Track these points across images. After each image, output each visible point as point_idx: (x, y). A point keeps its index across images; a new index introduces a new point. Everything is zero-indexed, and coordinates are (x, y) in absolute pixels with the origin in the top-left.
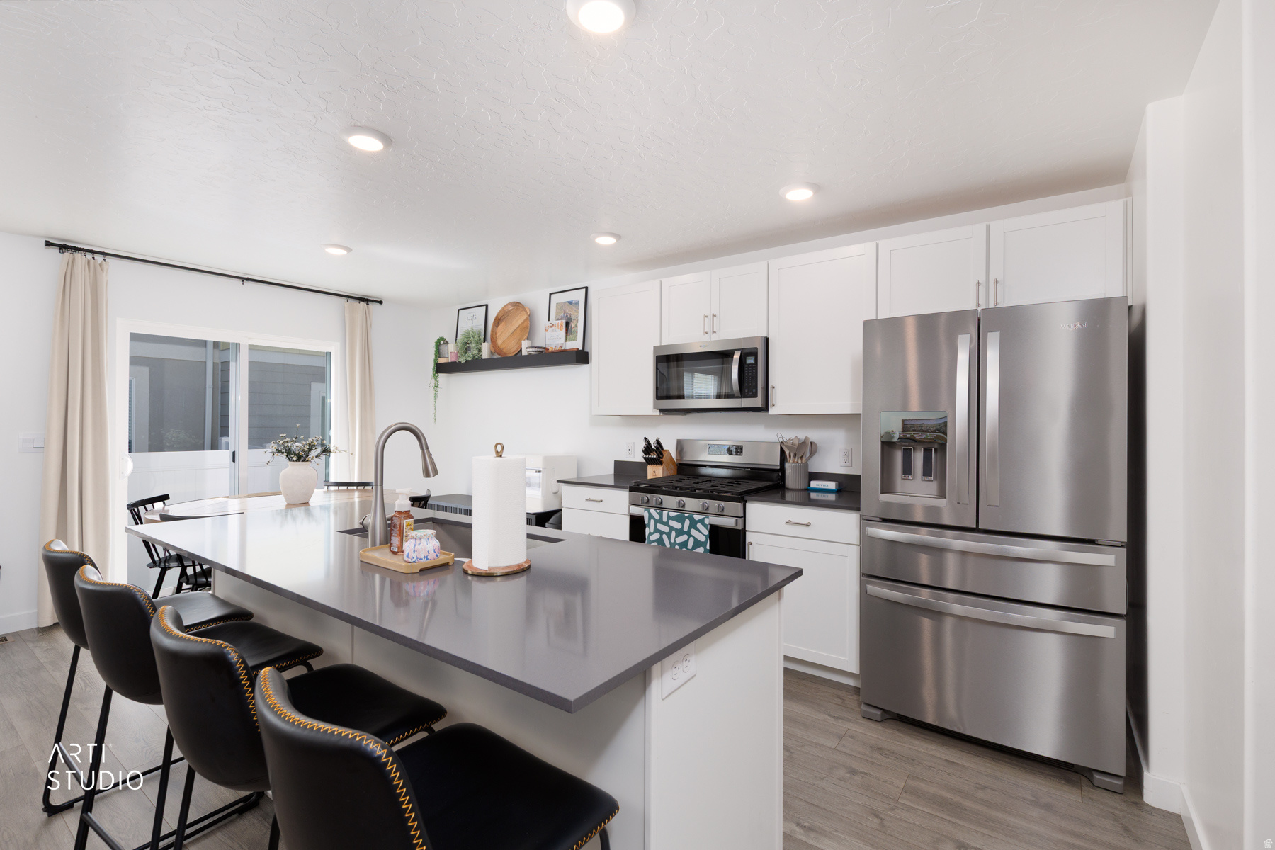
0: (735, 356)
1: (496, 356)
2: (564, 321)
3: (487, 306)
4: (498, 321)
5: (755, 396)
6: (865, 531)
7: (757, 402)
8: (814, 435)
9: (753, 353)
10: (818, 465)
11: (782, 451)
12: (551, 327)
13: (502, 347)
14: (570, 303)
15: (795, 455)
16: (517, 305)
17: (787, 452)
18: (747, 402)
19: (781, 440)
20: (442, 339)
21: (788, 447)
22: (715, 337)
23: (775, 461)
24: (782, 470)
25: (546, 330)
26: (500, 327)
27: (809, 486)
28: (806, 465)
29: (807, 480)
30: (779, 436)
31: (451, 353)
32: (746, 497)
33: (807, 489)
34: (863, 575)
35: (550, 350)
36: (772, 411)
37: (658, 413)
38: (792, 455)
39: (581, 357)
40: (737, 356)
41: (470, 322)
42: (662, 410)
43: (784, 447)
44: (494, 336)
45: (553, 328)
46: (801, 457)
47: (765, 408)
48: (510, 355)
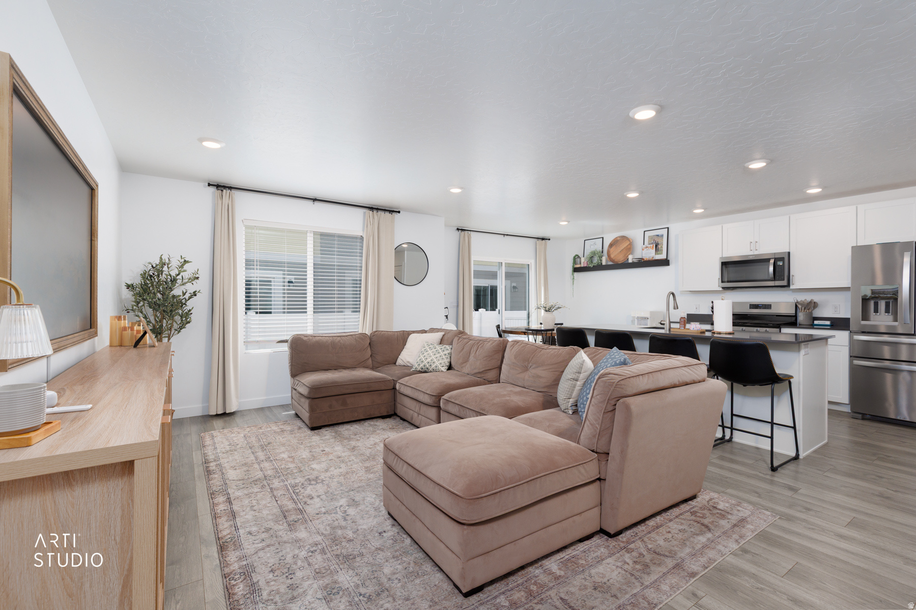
0: (771, 261)
1: (610, 263)
2: (655, 245)
3: (603, 238)
4: (611, 245)
5: (784, 280)
6: (853, 337)
7: (784, 283)
8: (816, 297)
9: (782, 259)
10: (817, 313)
11: (796, 306)
13: (613, 259)
14: (658, 235)
15: (805, 309)
16: (624, 238)
17: (800, 306)
18: (777, 283)
19: (796, 301)
20: (577, 255)
21: (801, 304)
22: (756, 253)
23: (792, 311)
24: (796, 316)
25: (643, 250)
26: (612, 249)
27: (813, 323)
28: (811, 313)
29: (812, 321)
30: (795, 299)
31: (583, 262)
32: (781, 326)
33: (812, 325)
34: (851, 356)
35: (645, 259)
36: (792, 287)
37: (721, 289)
38: (803, 308)
39: (665, 262)
40: (772, 261)
41: (592, 247)
42: (723, 288)
43: (798, 305)
44: (609, 253)
45: (647, 248)
46: (808, 309)
47: (788, 285)
48: (621, 263)
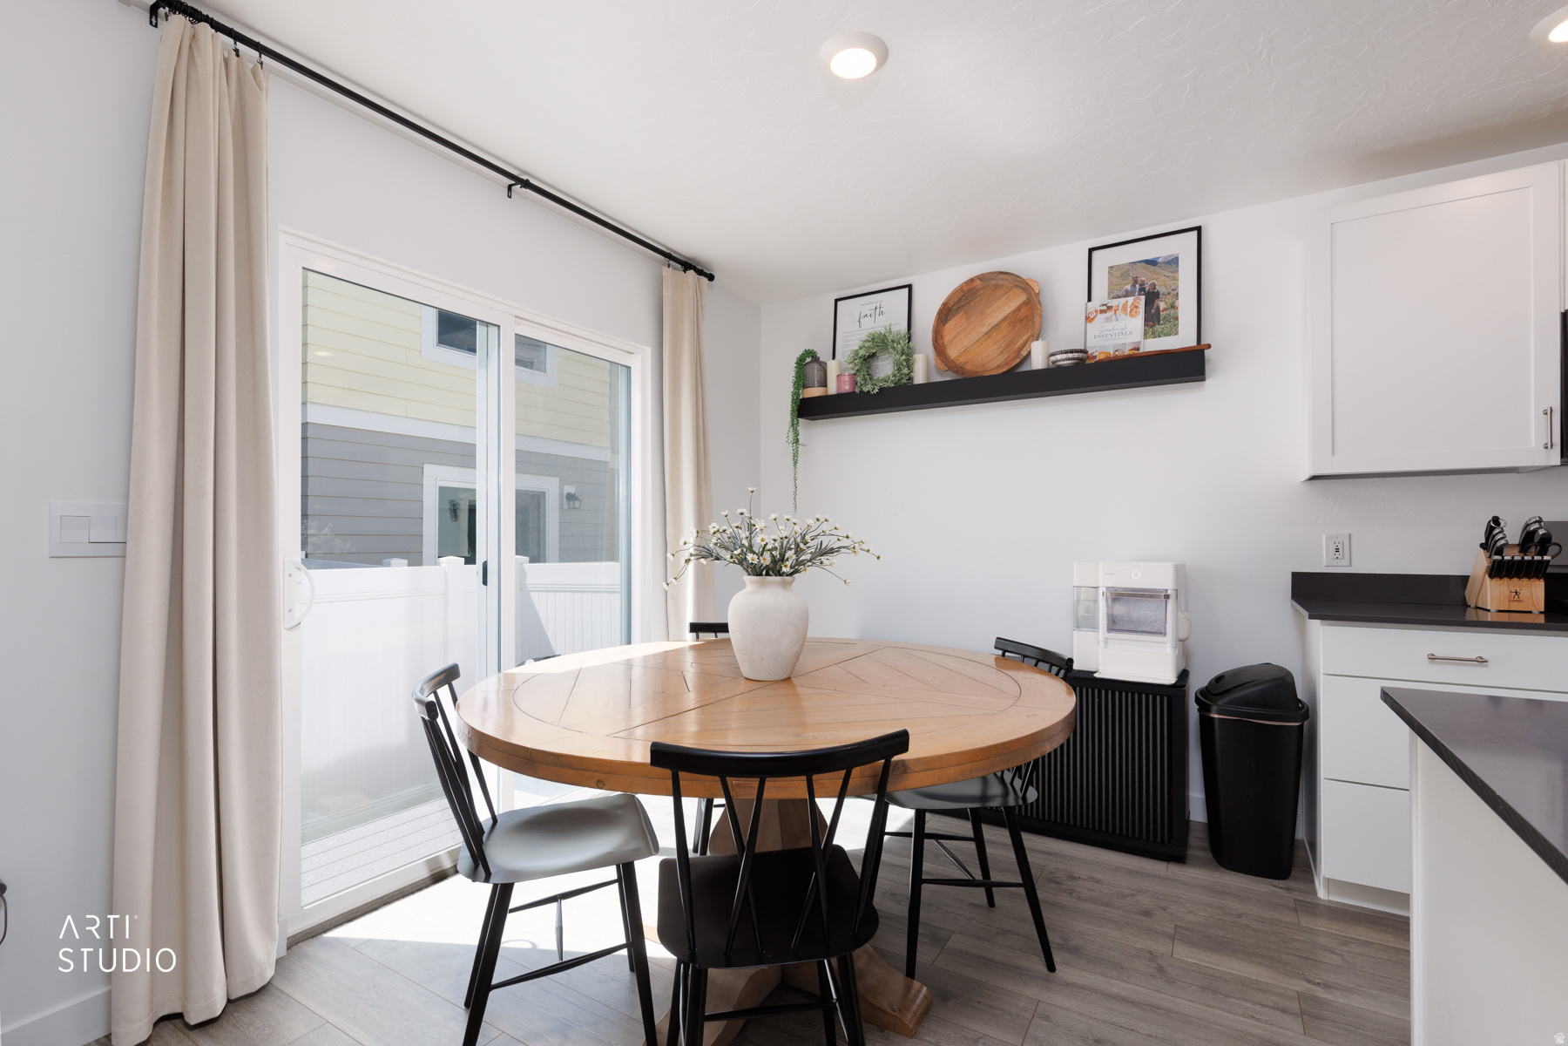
1: (949, 378)
3: (910, 287)
4: (946, 311)
12: (1102, 312)
13: (960, 361)
14: (1153, 261)
16: (1001, 280)
20: (809, 353)
25: (1089, 320)
26: (953, 321)
31: (837, 381)
35: (1104, 355)
41: (867, 321)
44: (940, 342)
45: (1109, 314)
48: (993, 374)
